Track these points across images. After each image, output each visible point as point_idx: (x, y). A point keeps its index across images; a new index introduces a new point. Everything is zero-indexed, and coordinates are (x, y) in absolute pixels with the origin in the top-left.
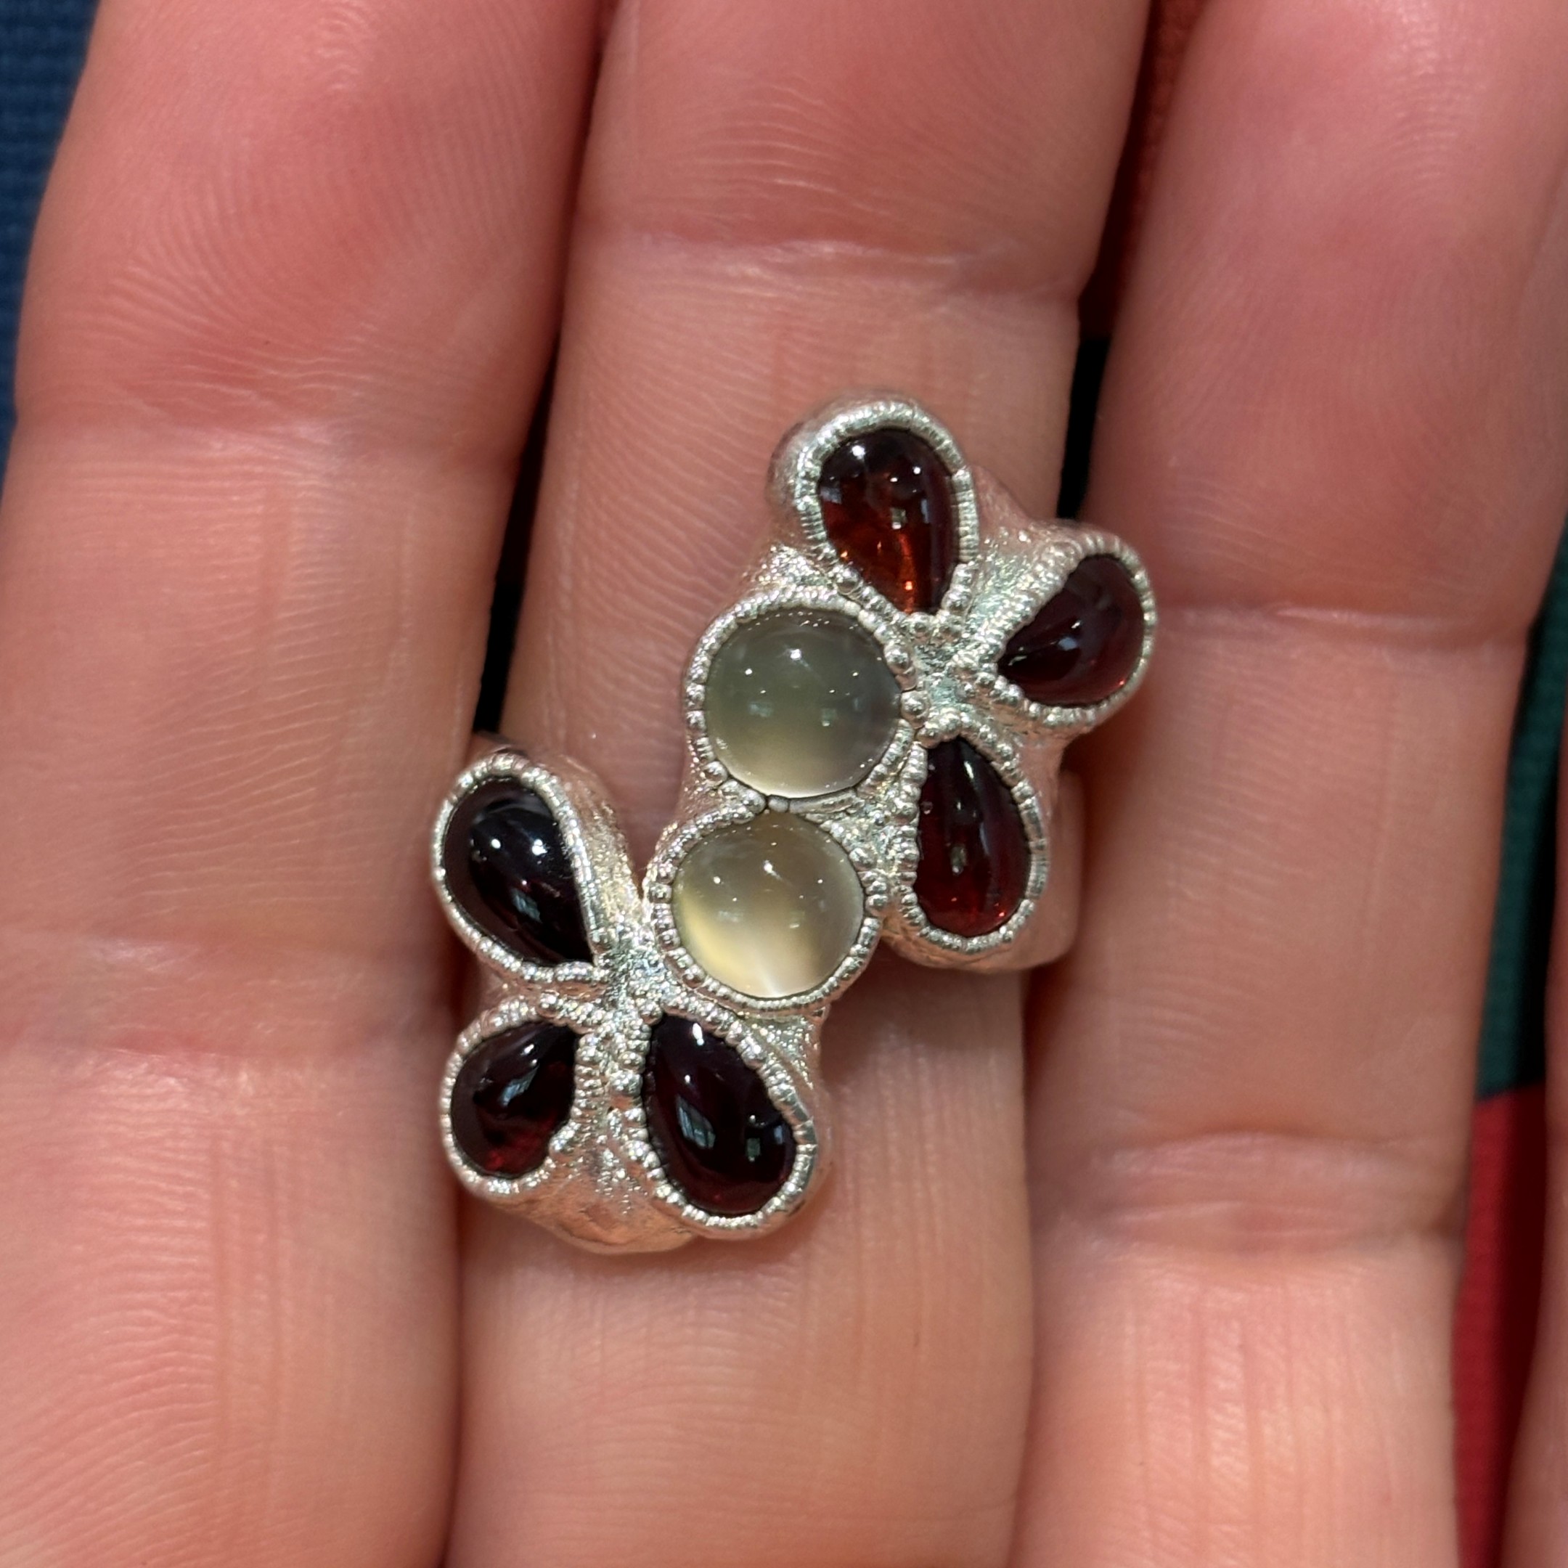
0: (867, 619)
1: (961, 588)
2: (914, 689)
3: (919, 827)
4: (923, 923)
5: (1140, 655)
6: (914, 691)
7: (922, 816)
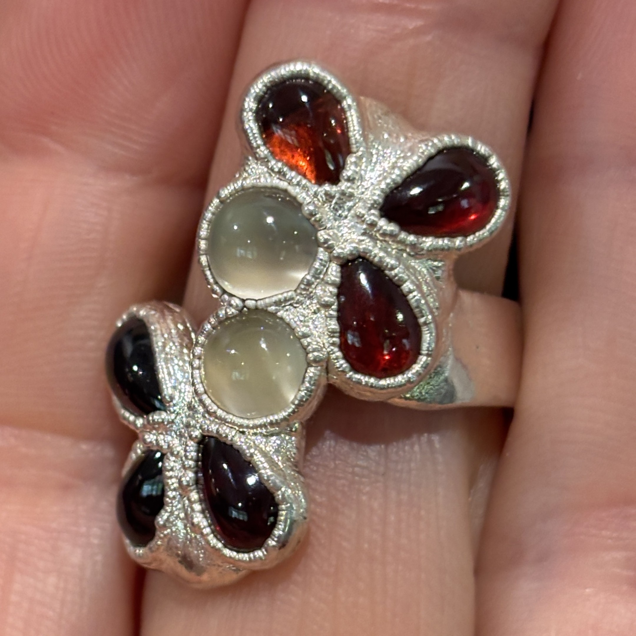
0: (294, 191)
1: (353, 167)
2: (325, 229)
3: (339, 311)
4: (347, 370)
5: (497, 207)
6: (325, 230)
7: (339, 305)
